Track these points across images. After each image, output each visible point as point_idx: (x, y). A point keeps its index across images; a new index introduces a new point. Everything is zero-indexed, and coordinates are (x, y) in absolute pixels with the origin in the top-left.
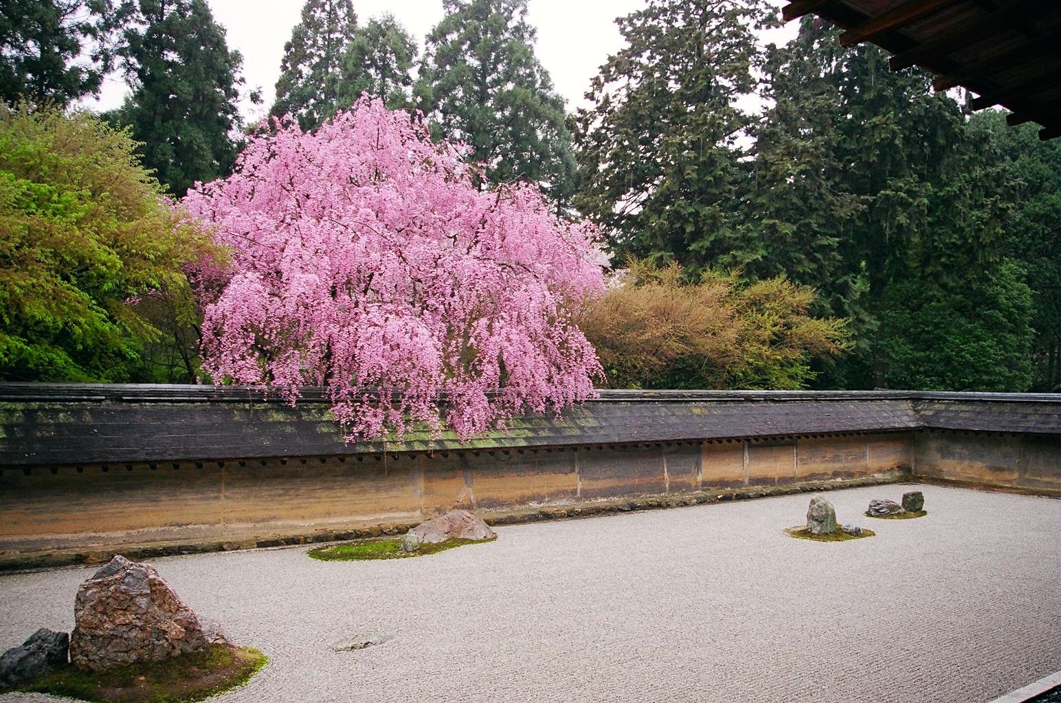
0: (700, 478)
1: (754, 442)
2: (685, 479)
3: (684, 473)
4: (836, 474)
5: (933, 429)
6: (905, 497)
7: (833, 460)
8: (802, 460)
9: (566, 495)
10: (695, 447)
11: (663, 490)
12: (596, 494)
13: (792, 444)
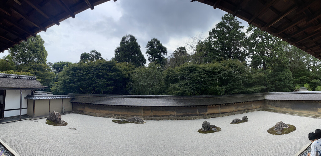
1: (222, 105)
3: (203, 112)
4: (245, 110)
6: (243, 117)
7: (244, 107)
8: (235, 108)
9: (173, 115)
10: (206, 107)
11: (197, 115)
12: (180, 116)
13: (232, 105)
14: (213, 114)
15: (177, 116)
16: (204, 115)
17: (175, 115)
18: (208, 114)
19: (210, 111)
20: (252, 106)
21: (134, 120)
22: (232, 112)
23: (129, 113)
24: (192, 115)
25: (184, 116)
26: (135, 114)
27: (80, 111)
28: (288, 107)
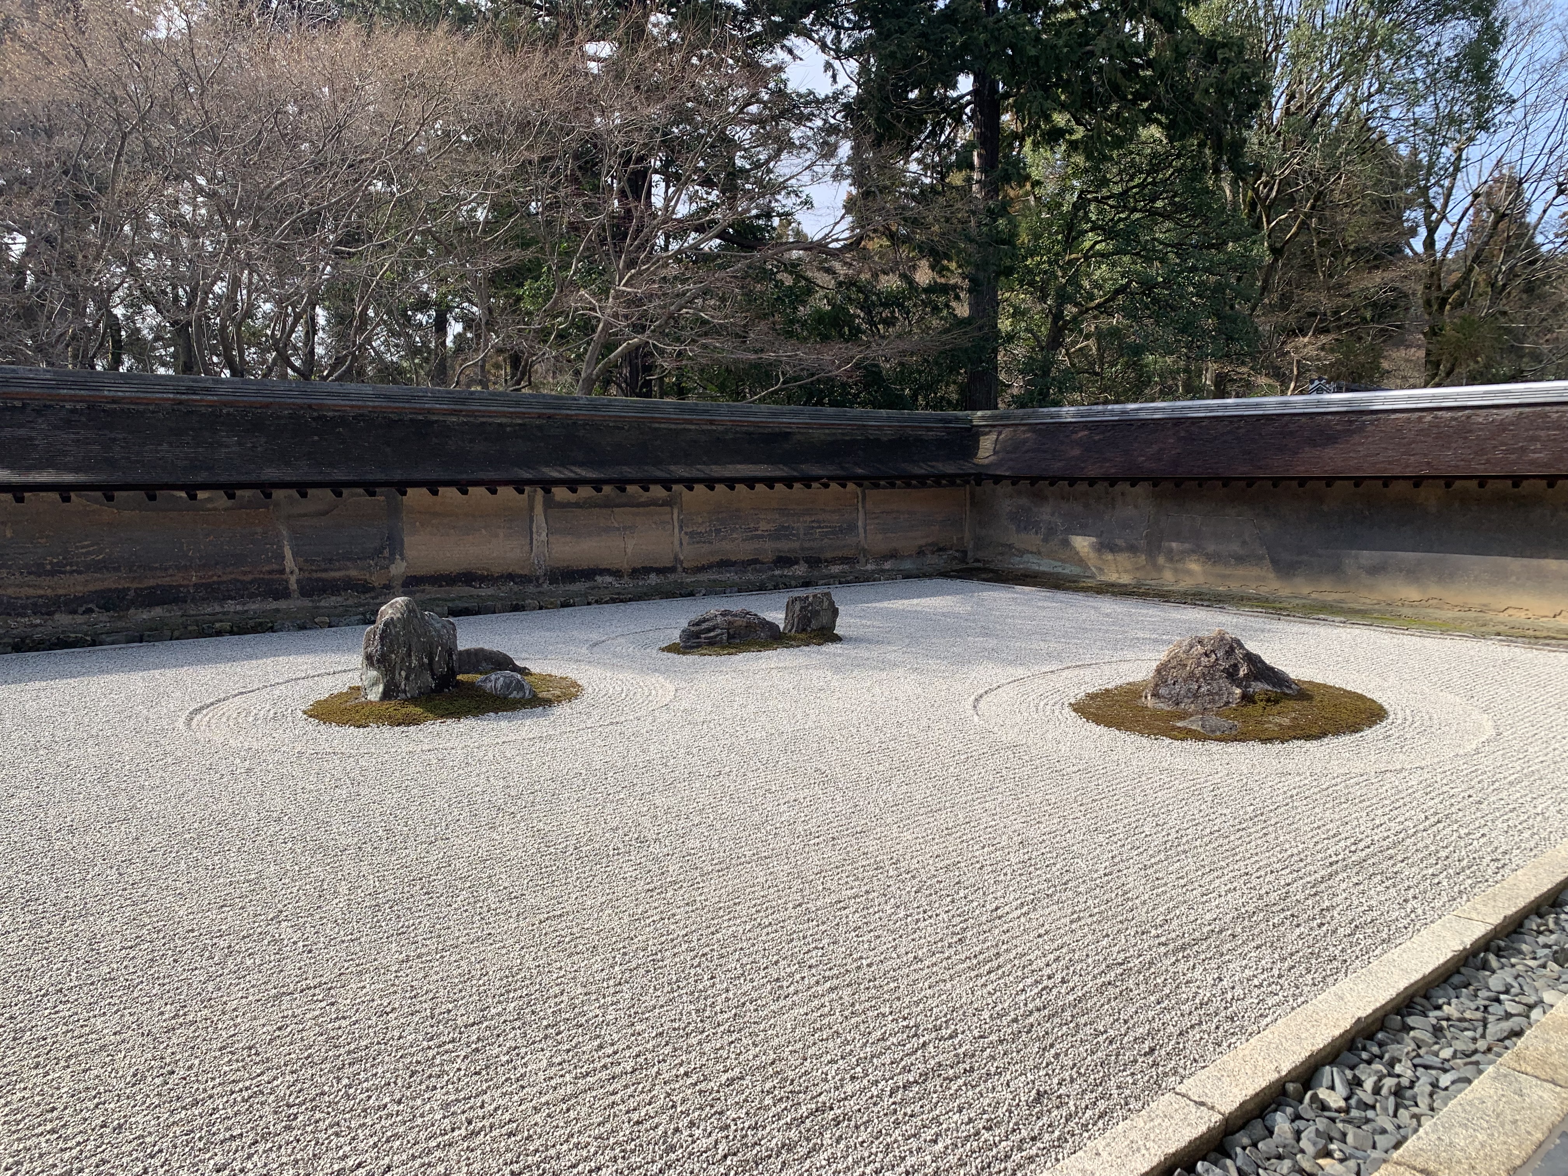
0: (398, 569)
1: (561, 493)
2: (353, 573)
3: (349, 559)
6: (792, 604)
7: (776, 535)
8: (691, 535)
10: (382, 503)
12: (47, 606)
13: (668, 503)
14: (468, 578)
15: (10, 608)
16: (362, 588)
18: (412, 582)
19: (427, 548)
20: (852, 527)
24: (211, 594)
28: (1235, 547)
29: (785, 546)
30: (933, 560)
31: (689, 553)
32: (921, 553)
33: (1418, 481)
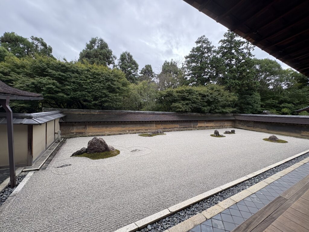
0: (197, 126)
3: (195, 125)
4: (220, 126)
5: (237, 120)
6: (232, 131)
7: (220, 124)
9: (177, 128)
10: (197, 121)
11: (192, 127)
12: (181, 128)
13: (213, 122)
14: (201, 127)
15: (179, 128)
16: (196, 127)
17: (178, 127)
18: (198, 127)
19: (199, 125)
20: (225, 124)
21: (158, 132)
22: (212, 127)
23: (143, 128)
24: (188, 127)
25: (184, 128)
26: (149, 128)
27: (76, 133)
28: (263, 127)
29: (220, 125)
30: (231, 126)
31: (214, 125)
32: (230, 126)
33: (283, 123)
